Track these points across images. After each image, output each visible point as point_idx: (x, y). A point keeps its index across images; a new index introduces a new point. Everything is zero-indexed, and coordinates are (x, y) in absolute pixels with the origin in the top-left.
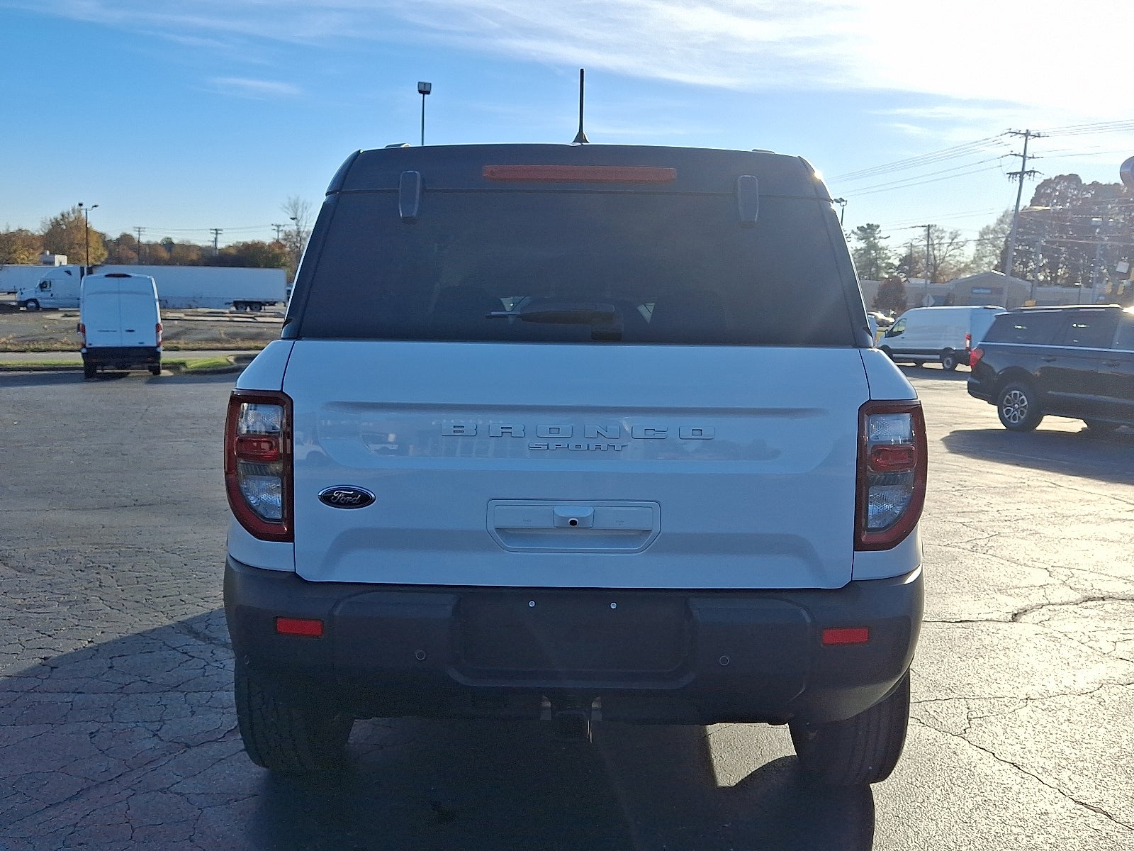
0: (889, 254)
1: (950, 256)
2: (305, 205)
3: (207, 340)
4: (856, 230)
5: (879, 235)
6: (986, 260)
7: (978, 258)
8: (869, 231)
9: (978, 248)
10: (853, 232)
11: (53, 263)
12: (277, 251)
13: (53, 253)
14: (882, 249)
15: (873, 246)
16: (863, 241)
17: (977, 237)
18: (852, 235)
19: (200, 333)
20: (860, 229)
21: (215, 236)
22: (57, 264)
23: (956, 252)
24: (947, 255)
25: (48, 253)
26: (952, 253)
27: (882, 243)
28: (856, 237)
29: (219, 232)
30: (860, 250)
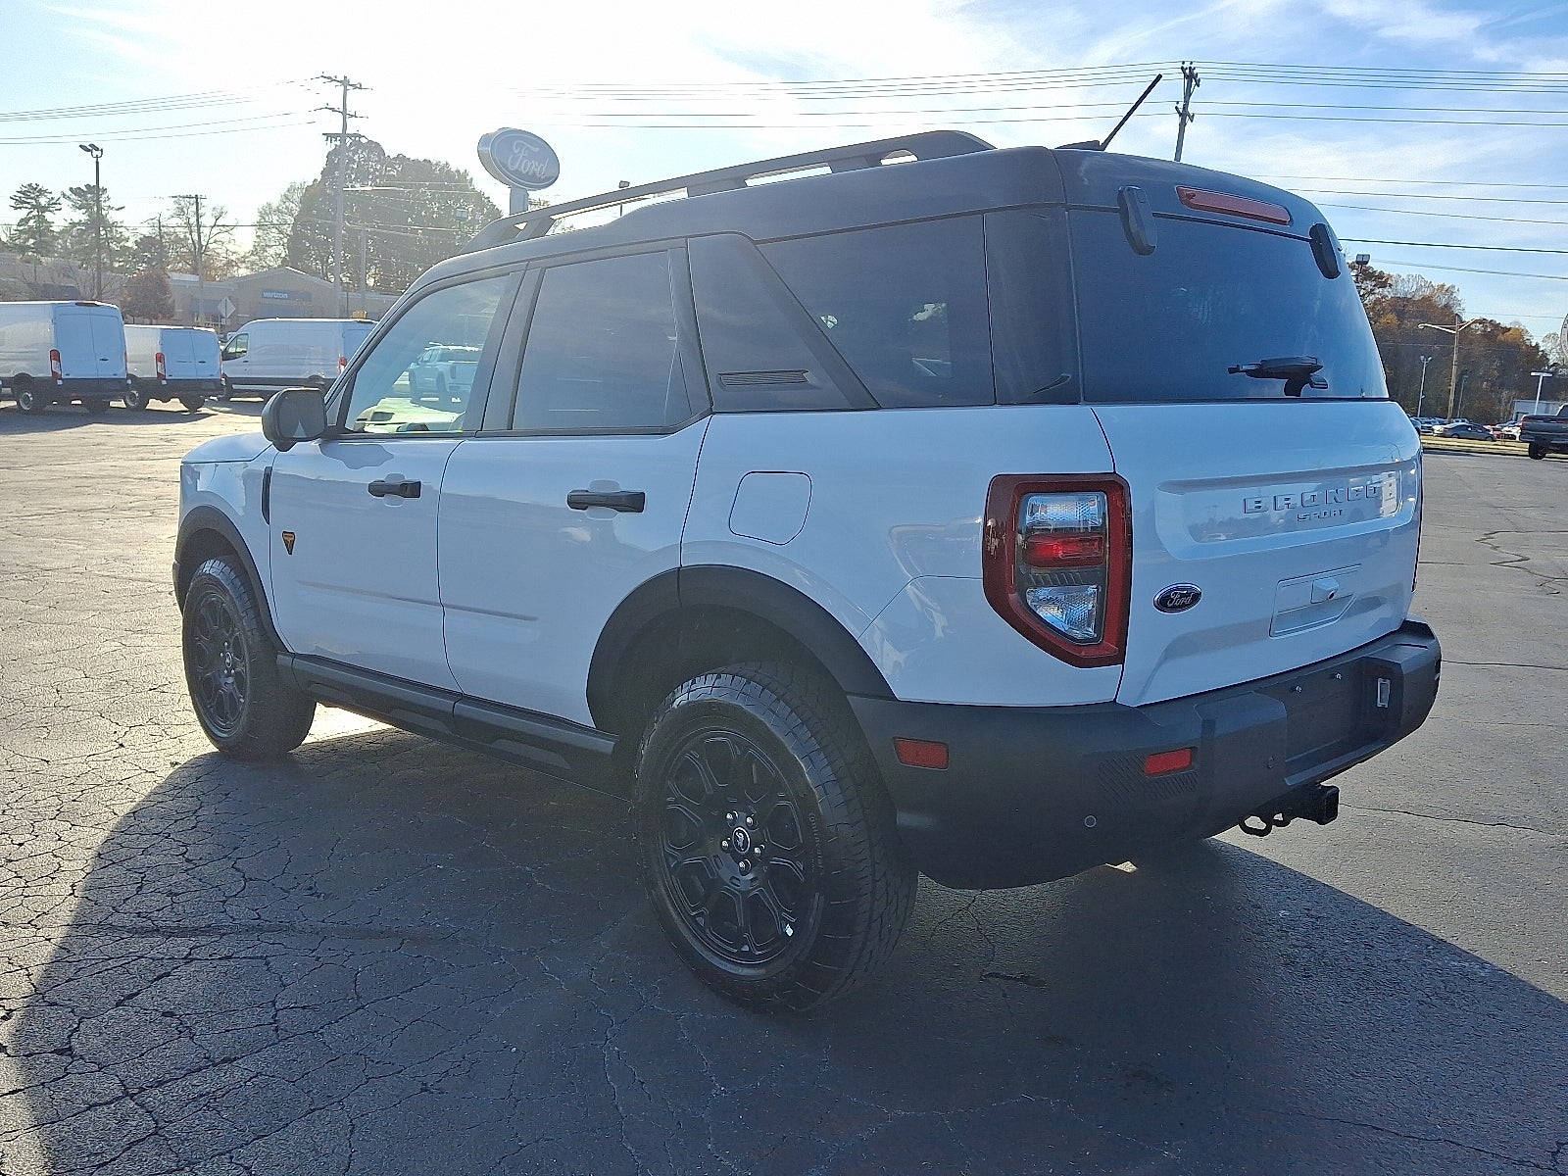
0: (126, 234)
1: (215, 242)
4: (68, 193)
5: (107, 203)
6: (271, 251)
7: (259, 250)
8: (89, 196)
9: (258, 234)
10: (64, 195)
14: (114, 225)
15: (98, 221)
16: (84, 210)
17: (256, 218)
18: (62, 200)
20: (76, 191)
23: (224, 237)
24: (211, 241)
26: (217, 237)
27: (113, 216)
28: (70, 203)
30: (79, 223)
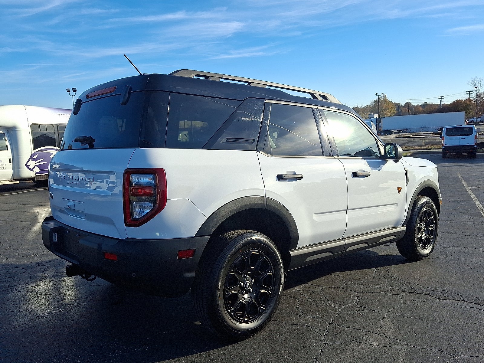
2: (480, 80)
3: (415, 146)
11: (374, 117)
12: (468, 103)
13: (374, 114)
19: (414, 143)
21: (441, 99)
22: (375, 117)
25: (372, 114)
29: (442, 98)
